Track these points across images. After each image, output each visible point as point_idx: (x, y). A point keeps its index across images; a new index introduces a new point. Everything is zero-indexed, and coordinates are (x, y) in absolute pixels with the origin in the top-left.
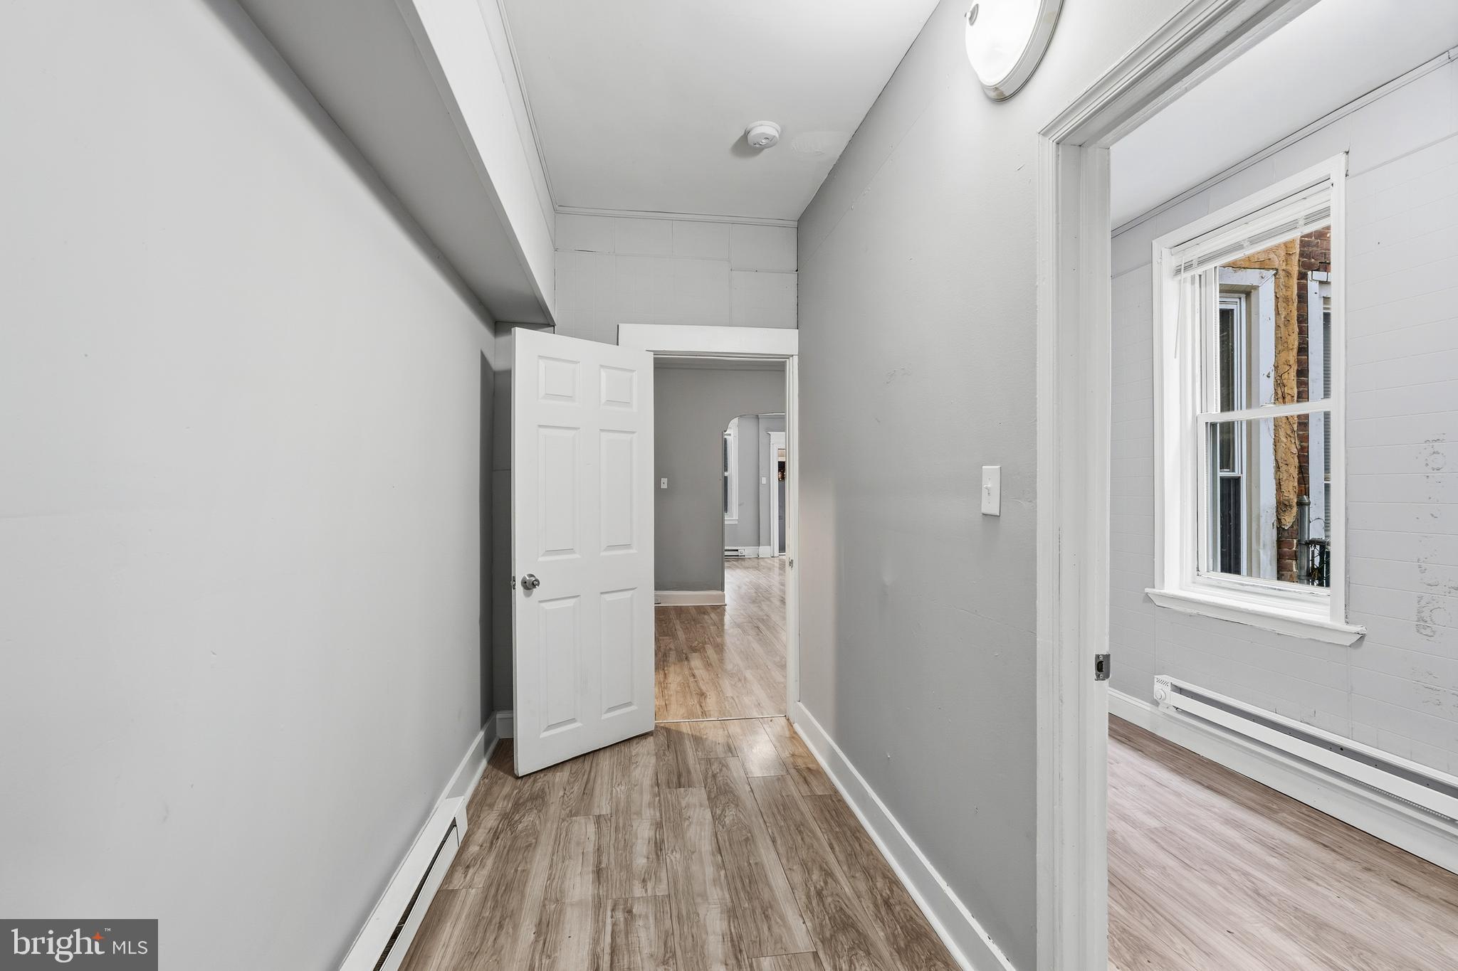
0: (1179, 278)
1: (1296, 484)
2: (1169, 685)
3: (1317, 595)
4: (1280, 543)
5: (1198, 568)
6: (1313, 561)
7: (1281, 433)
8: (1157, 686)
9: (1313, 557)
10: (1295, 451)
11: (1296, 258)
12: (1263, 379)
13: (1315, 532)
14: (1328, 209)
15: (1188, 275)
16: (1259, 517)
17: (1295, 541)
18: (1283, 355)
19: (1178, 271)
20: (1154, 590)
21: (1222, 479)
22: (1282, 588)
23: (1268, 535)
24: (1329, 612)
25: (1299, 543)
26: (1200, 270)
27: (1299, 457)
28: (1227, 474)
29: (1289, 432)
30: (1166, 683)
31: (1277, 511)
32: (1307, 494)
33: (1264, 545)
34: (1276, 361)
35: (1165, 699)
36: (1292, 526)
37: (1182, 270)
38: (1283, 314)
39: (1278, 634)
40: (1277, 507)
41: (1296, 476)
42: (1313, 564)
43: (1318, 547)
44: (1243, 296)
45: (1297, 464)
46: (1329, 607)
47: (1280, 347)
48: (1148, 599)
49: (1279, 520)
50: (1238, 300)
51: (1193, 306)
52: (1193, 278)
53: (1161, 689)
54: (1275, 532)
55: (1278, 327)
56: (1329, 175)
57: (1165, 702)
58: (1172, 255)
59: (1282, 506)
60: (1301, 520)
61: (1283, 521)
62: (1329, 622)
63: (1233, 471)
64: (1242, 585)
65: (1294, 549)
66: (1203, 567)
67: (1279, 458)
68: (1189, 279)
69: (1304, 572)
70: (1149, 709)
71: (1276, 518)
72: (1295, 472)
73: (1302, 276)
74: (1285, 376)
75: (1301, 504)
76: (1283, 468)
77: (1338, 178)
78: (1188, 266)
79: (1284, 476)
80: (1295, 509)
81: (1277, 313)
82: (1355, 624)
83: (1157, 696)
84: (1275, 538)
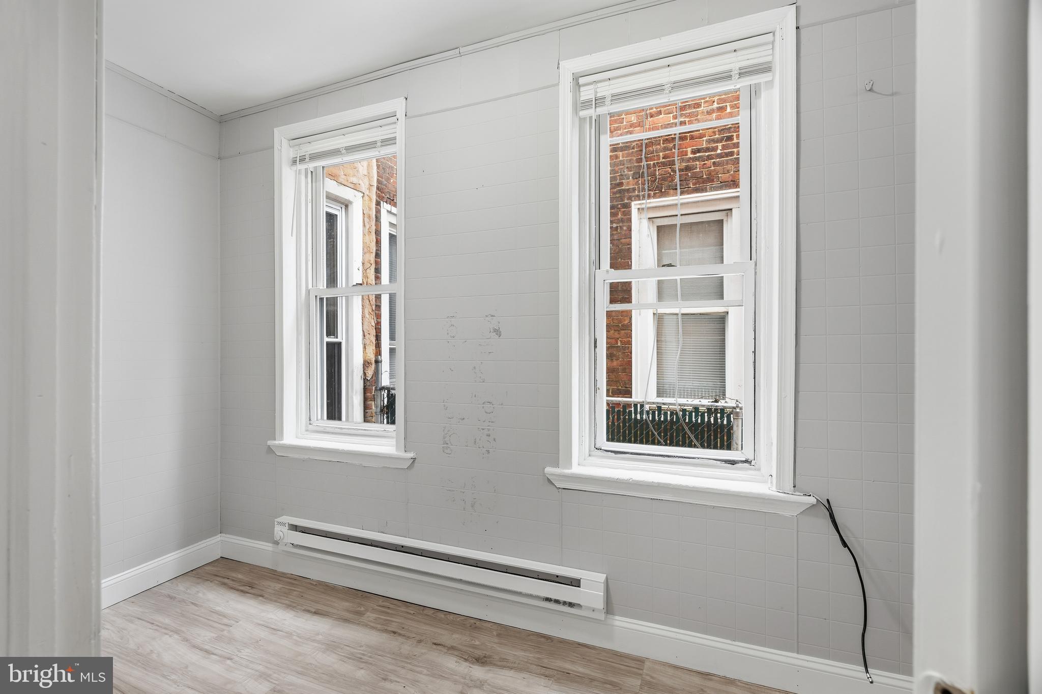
0: (294, 168)
1: (374, 348)
2: (287, 525)
3: (388, 431)
4: (365, 390)
5: (310, 418)
6: (383, 401)
7: (366, 311)
8: (277, 528)
9: (384, 398)
10: (374, 324)
11: (374, 189)
12: (355, 270)
13: (385, 381)
14: (395, 138)
15: (302, 167)
16: (353, 372)
17: (374, 388)
18: (367, 255)
19: (294, 162)
20: (275, 442)
21: (328, 344)
22: (366, 428)
23: (358, 385)
24: (395, 443)
25: (376, 390)
26: (311, 165)
27: (376, 329)
28: (332, 339)
29: (370, 311)
30: (284, 524)
31: (364, 367)
32: (380, 354)
33: (356, 393)
34: (363, 259)
35: (283, 539)
36: (372, 378)
37: (298, 161)
38: (367, 227)
39: (365, 467)
40: (364, 365)
41: (374, 343)
42: (384, 403)
43: (386, 391)
44: (344, 207)
45: (375, 334)
46: (395, 440)
47: (366, 250)
48: (270, 450)
49: (365, 374)
50: (340, 209)
51: (306, 196)
52: (306, 170)
53: (280, 531)
54: (362, 382)
55: (364, 235)
56: (396, 112)
57: (284, 541)
58: (290, 147)
59: (366, 364)
60: (377, 373)
61: (367, 374)
62: (396, 453)
63: (337, 338)
64: (341, 428)
65: (373, 393)
66: (314, 418)
67: (365, 331)
68: (303, 172)
69: (379, 410)
70: (271, 549)
71: (363, 372)
72: (373, 339)
73: (378, 204)
74: (368, 271)
75: (377, 362)
76: (367, 337)
77: (401, 115)
78: (302, 160)
79: (368, 342)
80: (373, 366)
81: (364, 225)
82: (410, 451)
83: (277, 538)
84: (362, 386)
